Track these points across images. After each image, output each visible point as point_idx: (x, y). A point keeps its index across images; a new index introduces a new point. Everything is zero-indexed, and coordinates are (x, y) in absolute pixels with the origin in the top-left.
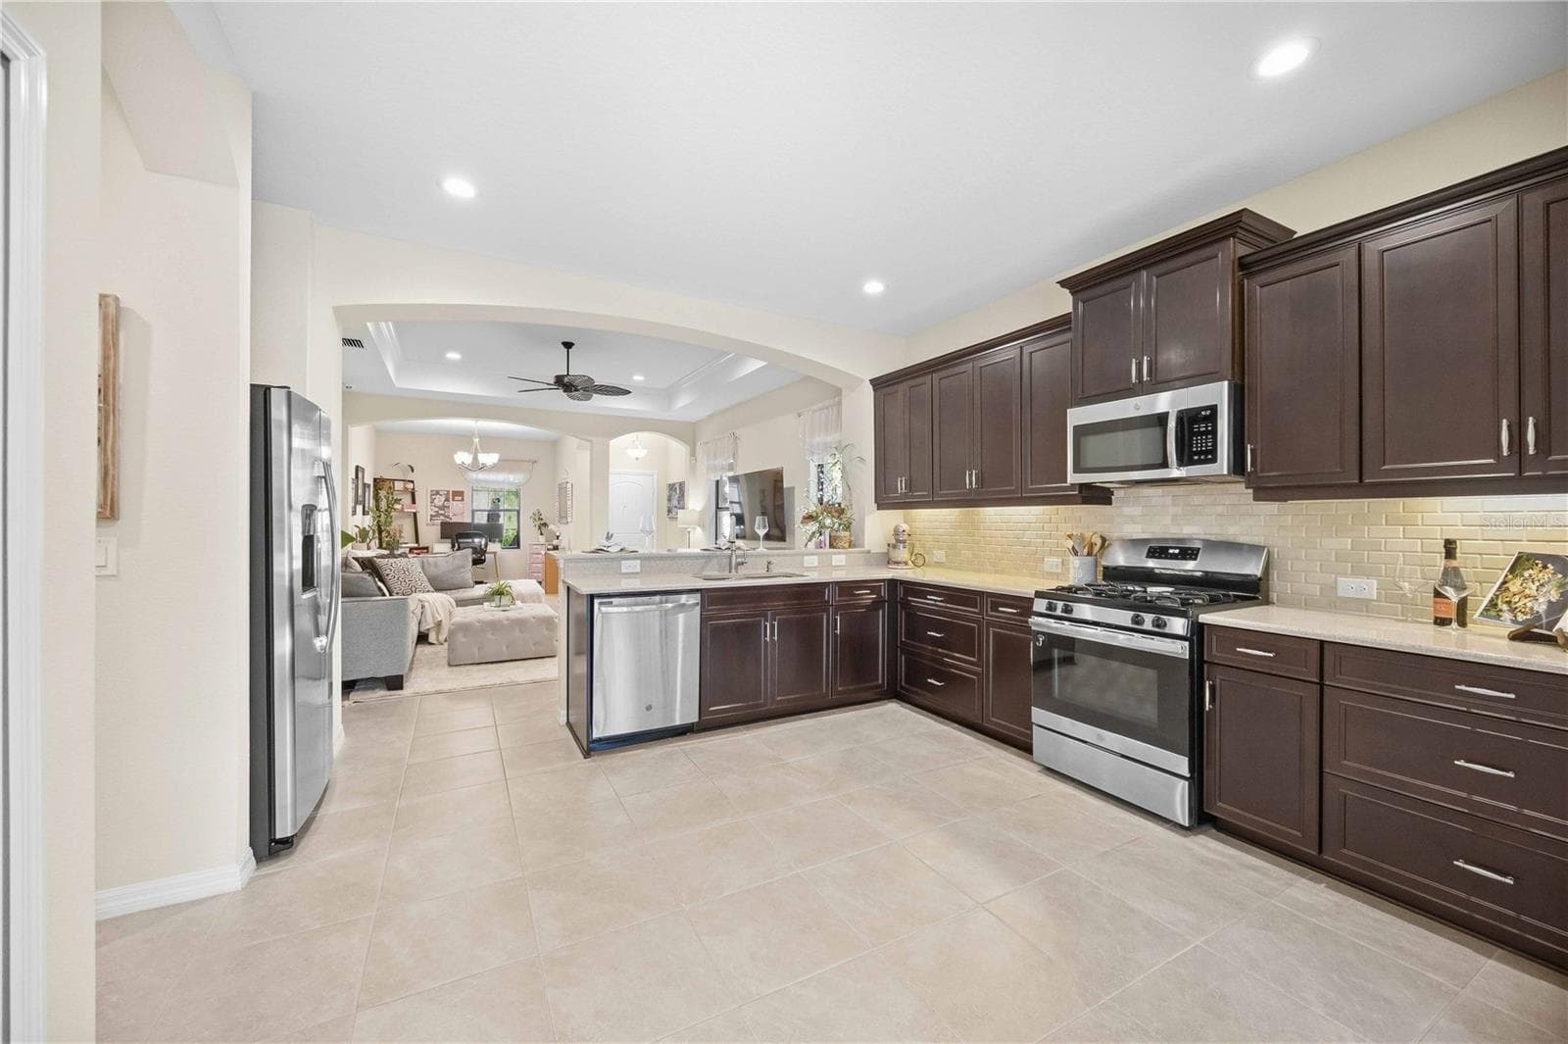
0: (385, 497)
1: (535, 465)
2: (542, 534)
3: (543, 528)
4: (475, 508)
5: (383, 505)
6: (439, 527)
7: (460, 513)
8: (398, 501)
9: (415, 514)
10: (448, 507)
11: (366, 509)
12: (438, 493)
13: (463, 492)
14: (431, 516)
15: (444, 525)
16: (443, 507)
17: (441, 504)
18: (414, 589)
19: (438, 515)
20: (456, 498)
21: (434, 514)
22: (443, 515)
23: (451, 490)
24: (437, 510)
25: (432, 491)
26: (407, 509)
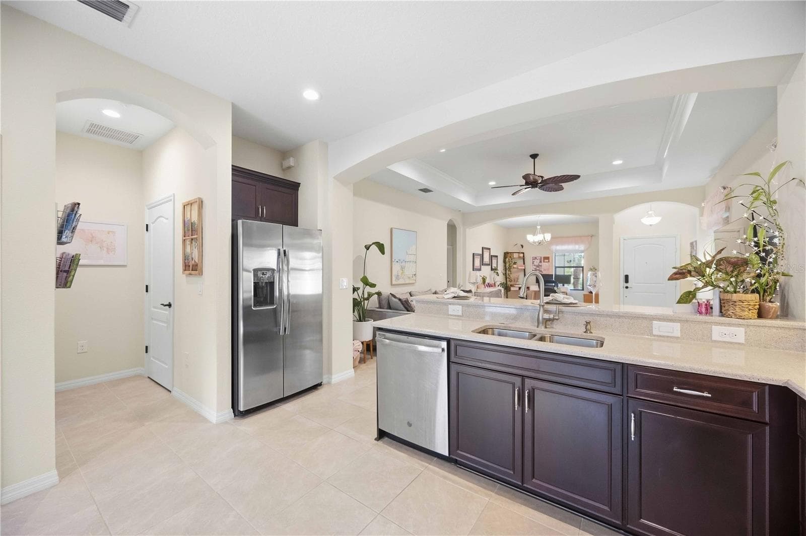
0: (509, 261)
1: (593, 238)
4: (556, 266)
7: (548, 269)
8: (515, 263)
9: (524, 270)
10: (541, 266)
12: (536, 258)
13: (549, 257)
16: (538, 266)
17: (538, 264)
19: (536, 270)
20: (546, 261)
21: (534, 269)
22: (539, 270)
23: (543, 256)
24: (535, 267)
25: (533, 257)
26: (520, 267)
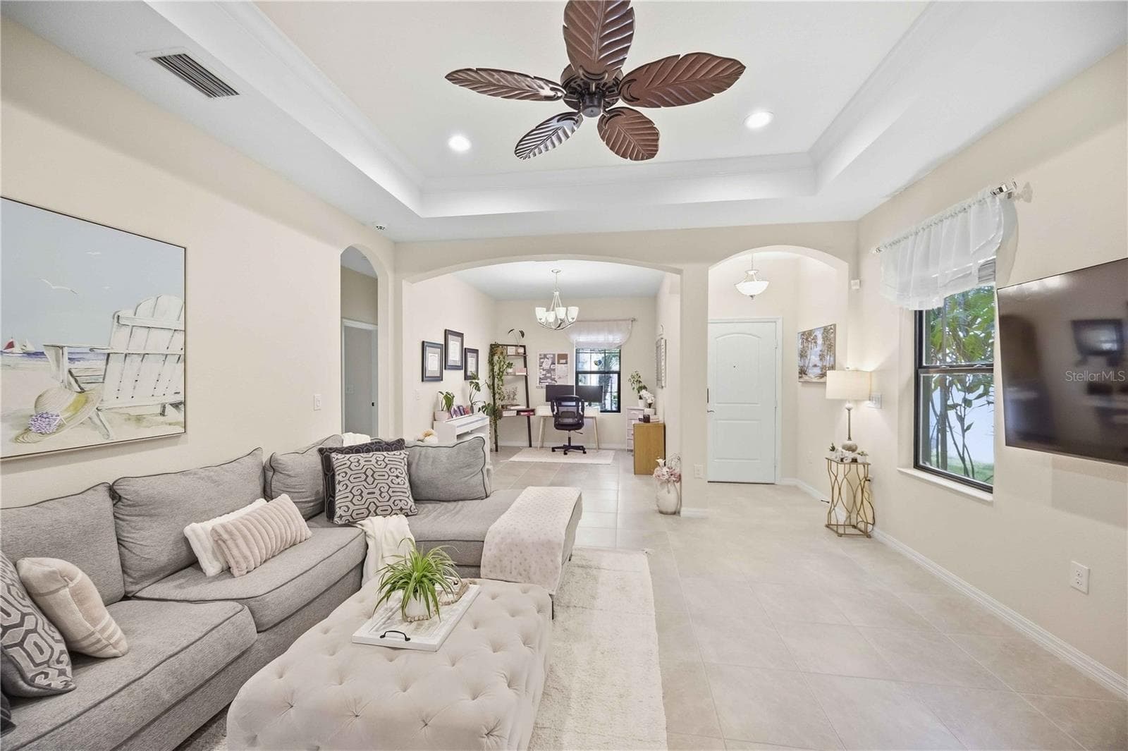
1: (634, 322)
6: (545, 390)
7: (565, 377)
8: (510, 365)
9: (526, 378)
10: (554, 370)
11: (469, 374)
12: (545, 356)
13: (566, 355)
14: (540, 379)
15: (549, 388)
16: (549, 371)
17: (548, 367)
18: (372, 508)
19: (546, 378)
20: (561, 361)
21: (542, 377)
22: (550, 378)
23: (556, 353)
24: (544, 372)
25: (540, 355)
26: (518, 372)
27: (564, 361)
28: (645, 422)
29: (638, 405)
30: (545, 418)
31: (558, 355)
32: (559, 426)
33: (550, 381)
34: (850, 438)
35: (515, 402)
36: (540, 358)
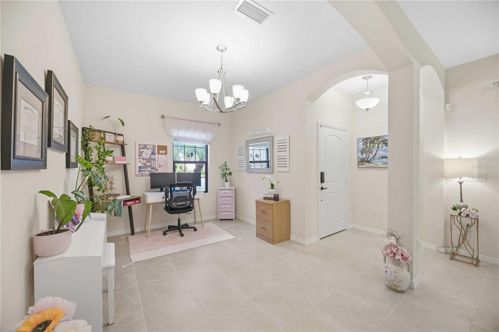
0: (96, 147)
1: (219, 126)
2: (226, 181)
3: (228, 176)
5: (94, 156)
6: (148, 177)
7: (163, 165)
8: (108, 153)
9: (125, 166)
11: (73, 160)
12: (145, 147)
13: (166, 147)
14: (140, 167)
15: (152, 175)
16: (150, 160)
17: (148, 156)
20: (161, 152)
21: (142, 165)
22: (150, 167)
23: (157, 144)
24: (144, 162)
25: (140, 145)
26: (117, 160)
27: (164, 152)
28: (275, 200)
29: (224, 186)
30: (155, 205)
31: (158, 146)
32: (170, 209)
33: (150, 169)
34: (462, 201)
35: (114, 192)
36: (140, 149)
